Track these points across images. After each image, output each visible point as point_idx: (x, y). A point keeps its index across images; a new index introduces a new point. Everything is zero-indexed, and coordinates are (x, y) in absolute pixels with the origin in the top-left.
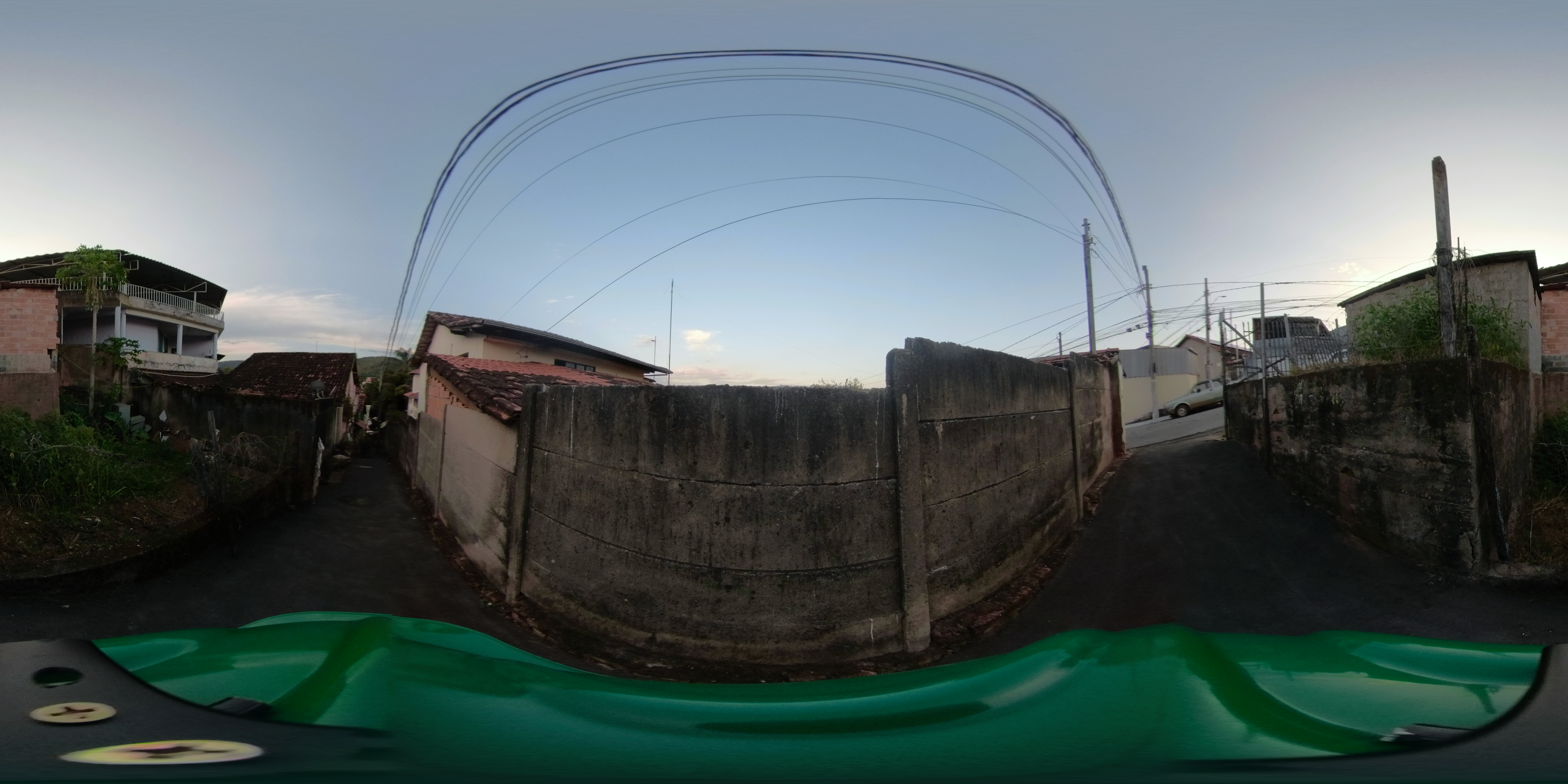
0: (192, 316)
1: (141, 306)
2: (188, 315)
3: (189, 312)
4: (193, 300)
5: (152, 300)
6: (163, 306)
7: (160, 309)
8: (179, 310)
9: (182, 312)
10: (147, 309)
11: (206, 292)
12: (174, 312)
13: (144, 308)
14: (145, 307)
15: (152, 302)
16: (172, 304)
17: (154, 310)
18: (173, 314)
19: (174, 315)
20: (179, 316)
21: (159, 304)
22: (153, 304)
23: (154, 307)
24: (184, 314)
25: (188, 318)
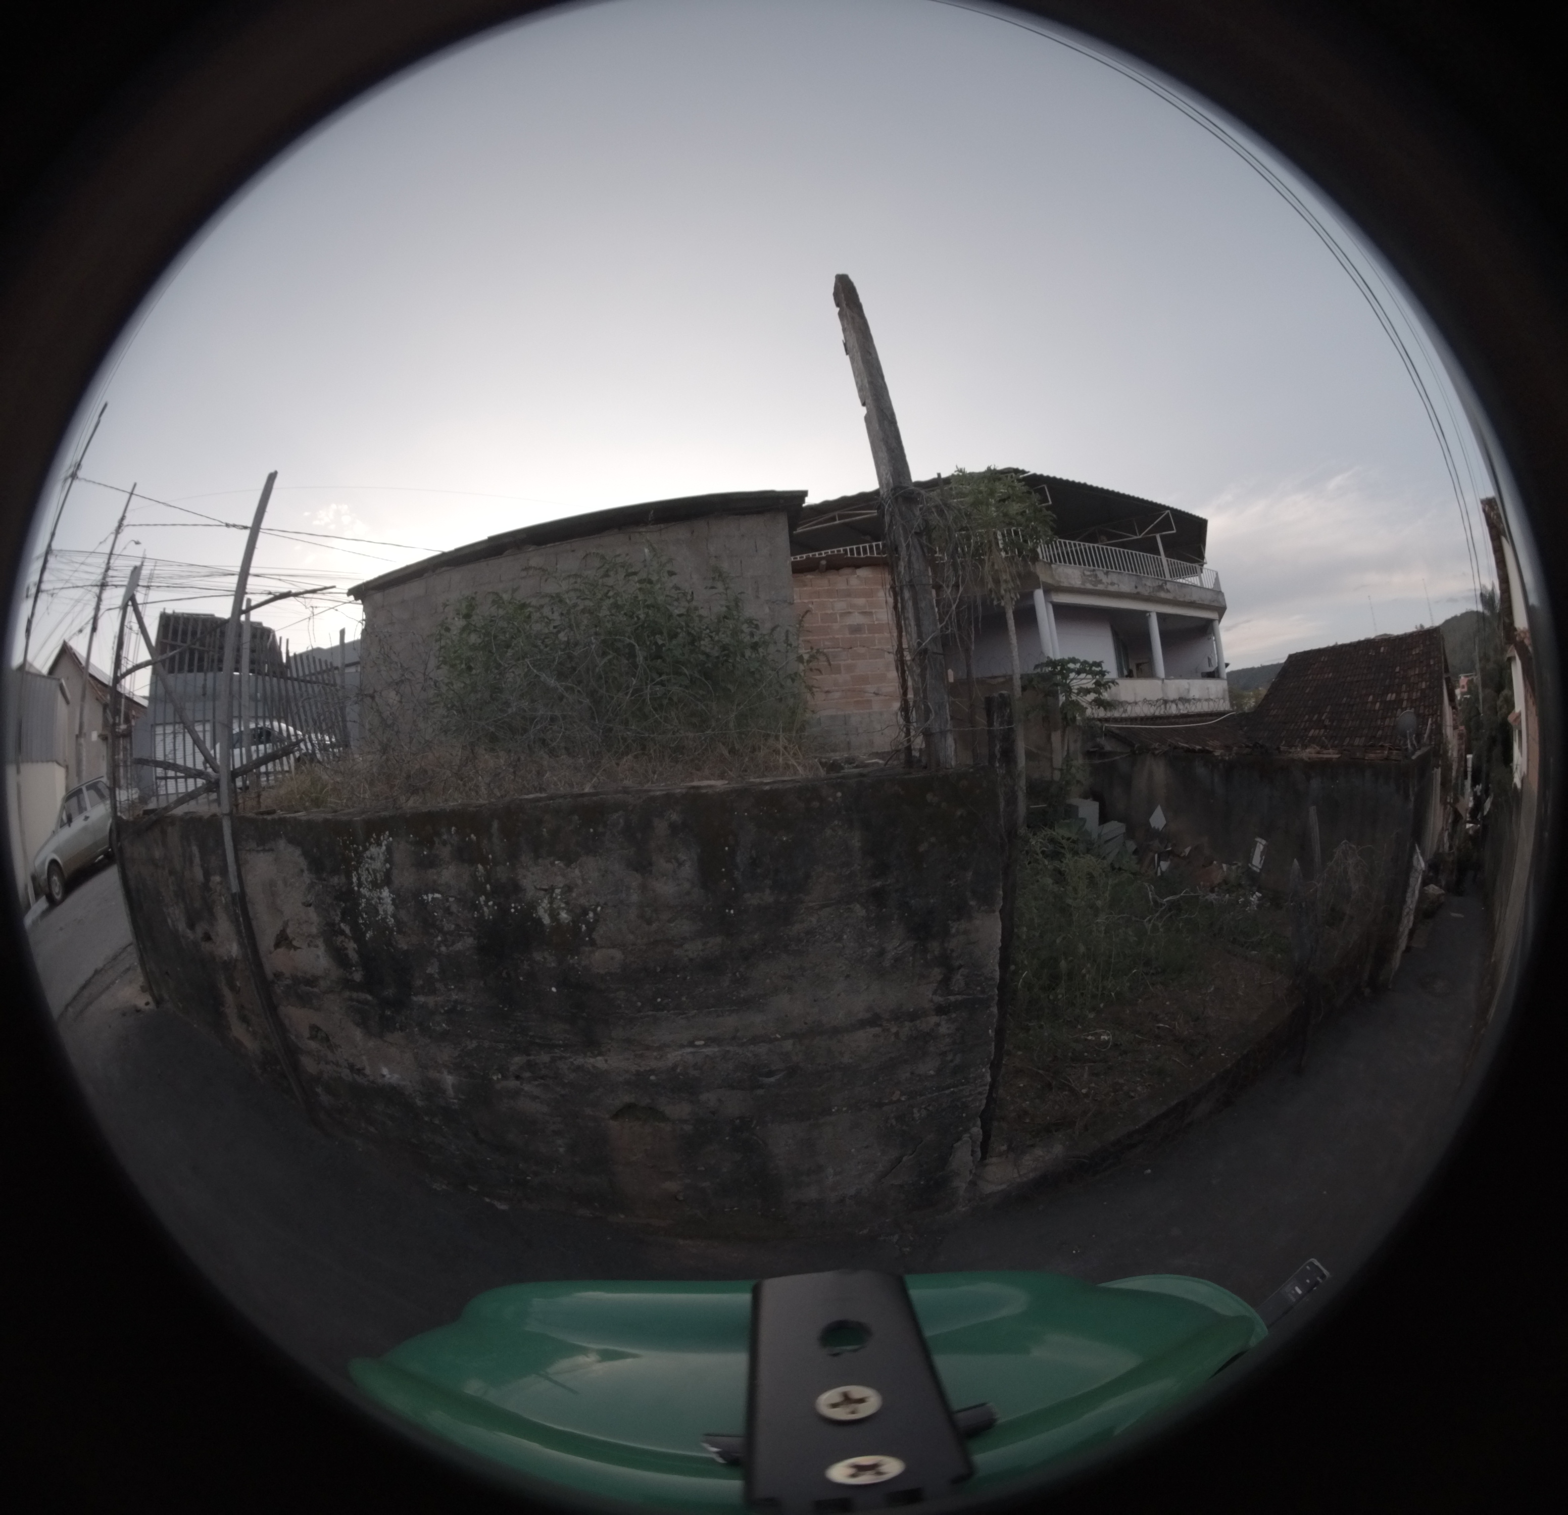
0: (1168, 591)
1: (1077, 583)
2: (1161, 588)
3: (1161, 583)
4: (1159, 554)
5: (1092, 567)
6: (1114, 577)
7: (1113, 584)
8: (1144, 582)
9: (1149, 584)
10: (1089, 586)
11: (1174, 531)
12: (1136, 587)
13: (1082, 587)
14: (1083, 583)
15: (1094, 570)
16: (1128, 570)
17: (1100, 587)
18: (1135, 591)
19: (1138, 593)
20: (1146, 593)
21: (1107, 573)
22: (1096, 576)
23: (1100, 582)
24: (1154, 588)
25: (1163, 595)
